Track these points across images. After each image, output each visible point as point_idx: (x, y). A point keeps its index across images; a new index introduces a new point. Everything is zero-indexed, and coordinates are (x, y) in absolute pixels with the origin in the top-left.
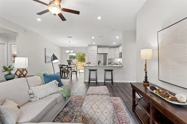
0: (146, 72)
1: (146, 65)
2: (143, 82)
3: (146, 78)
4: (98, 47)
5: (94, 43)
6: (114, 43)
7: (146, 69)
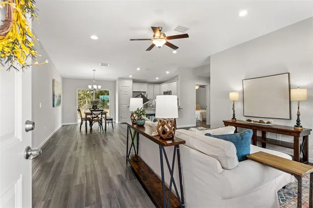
0: (234, 111)
1: (234, 105)
2: (231, 119)
3: (234, 115)
4: (135, 81)
5: (131, 76)
6: (157, 78)
7: (233, 109)
